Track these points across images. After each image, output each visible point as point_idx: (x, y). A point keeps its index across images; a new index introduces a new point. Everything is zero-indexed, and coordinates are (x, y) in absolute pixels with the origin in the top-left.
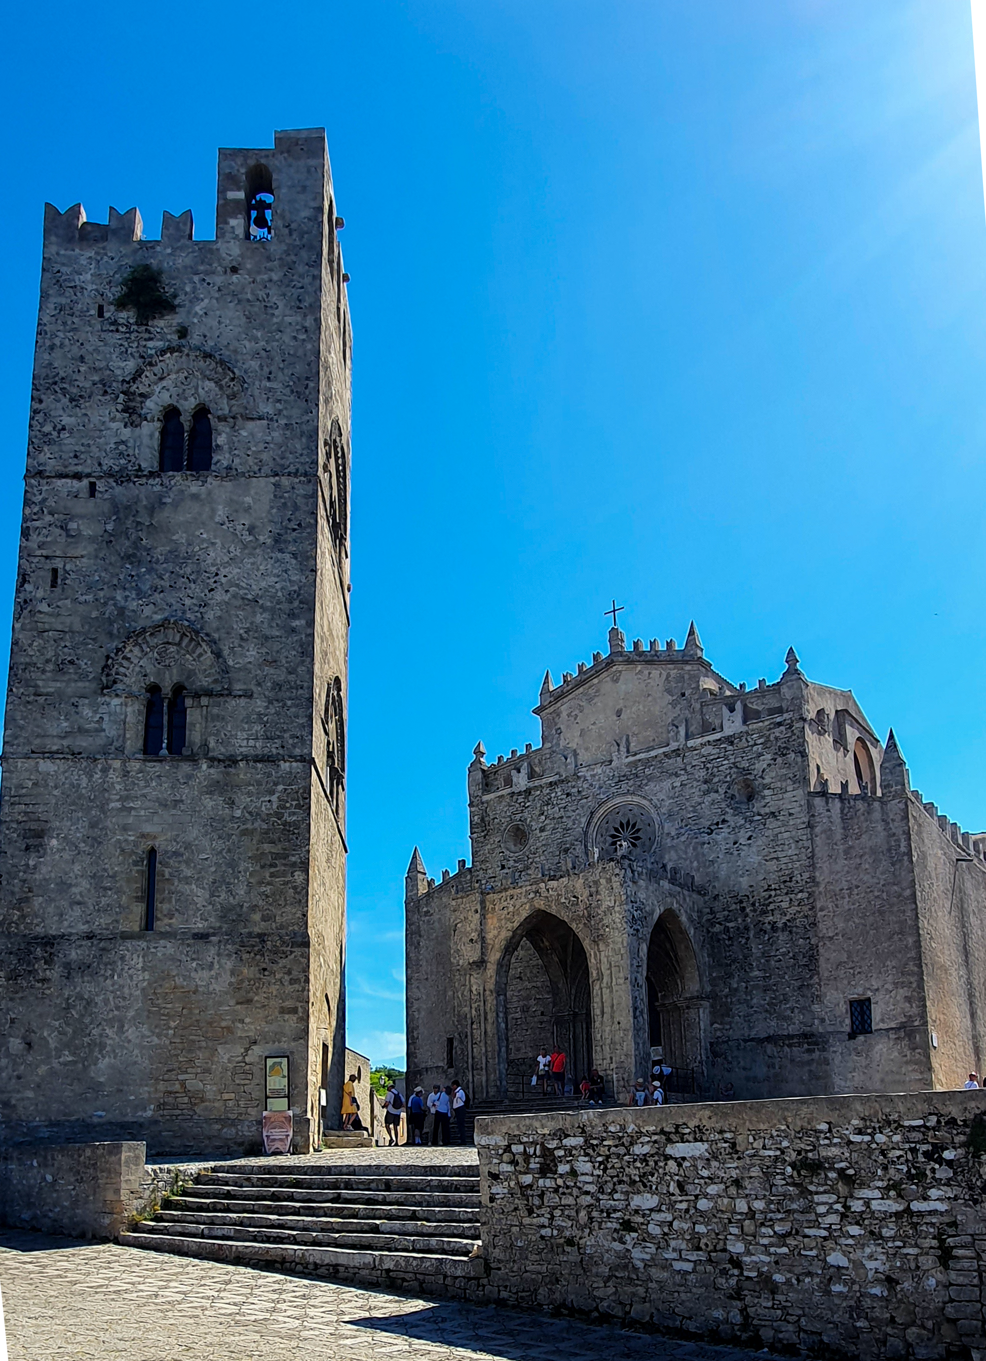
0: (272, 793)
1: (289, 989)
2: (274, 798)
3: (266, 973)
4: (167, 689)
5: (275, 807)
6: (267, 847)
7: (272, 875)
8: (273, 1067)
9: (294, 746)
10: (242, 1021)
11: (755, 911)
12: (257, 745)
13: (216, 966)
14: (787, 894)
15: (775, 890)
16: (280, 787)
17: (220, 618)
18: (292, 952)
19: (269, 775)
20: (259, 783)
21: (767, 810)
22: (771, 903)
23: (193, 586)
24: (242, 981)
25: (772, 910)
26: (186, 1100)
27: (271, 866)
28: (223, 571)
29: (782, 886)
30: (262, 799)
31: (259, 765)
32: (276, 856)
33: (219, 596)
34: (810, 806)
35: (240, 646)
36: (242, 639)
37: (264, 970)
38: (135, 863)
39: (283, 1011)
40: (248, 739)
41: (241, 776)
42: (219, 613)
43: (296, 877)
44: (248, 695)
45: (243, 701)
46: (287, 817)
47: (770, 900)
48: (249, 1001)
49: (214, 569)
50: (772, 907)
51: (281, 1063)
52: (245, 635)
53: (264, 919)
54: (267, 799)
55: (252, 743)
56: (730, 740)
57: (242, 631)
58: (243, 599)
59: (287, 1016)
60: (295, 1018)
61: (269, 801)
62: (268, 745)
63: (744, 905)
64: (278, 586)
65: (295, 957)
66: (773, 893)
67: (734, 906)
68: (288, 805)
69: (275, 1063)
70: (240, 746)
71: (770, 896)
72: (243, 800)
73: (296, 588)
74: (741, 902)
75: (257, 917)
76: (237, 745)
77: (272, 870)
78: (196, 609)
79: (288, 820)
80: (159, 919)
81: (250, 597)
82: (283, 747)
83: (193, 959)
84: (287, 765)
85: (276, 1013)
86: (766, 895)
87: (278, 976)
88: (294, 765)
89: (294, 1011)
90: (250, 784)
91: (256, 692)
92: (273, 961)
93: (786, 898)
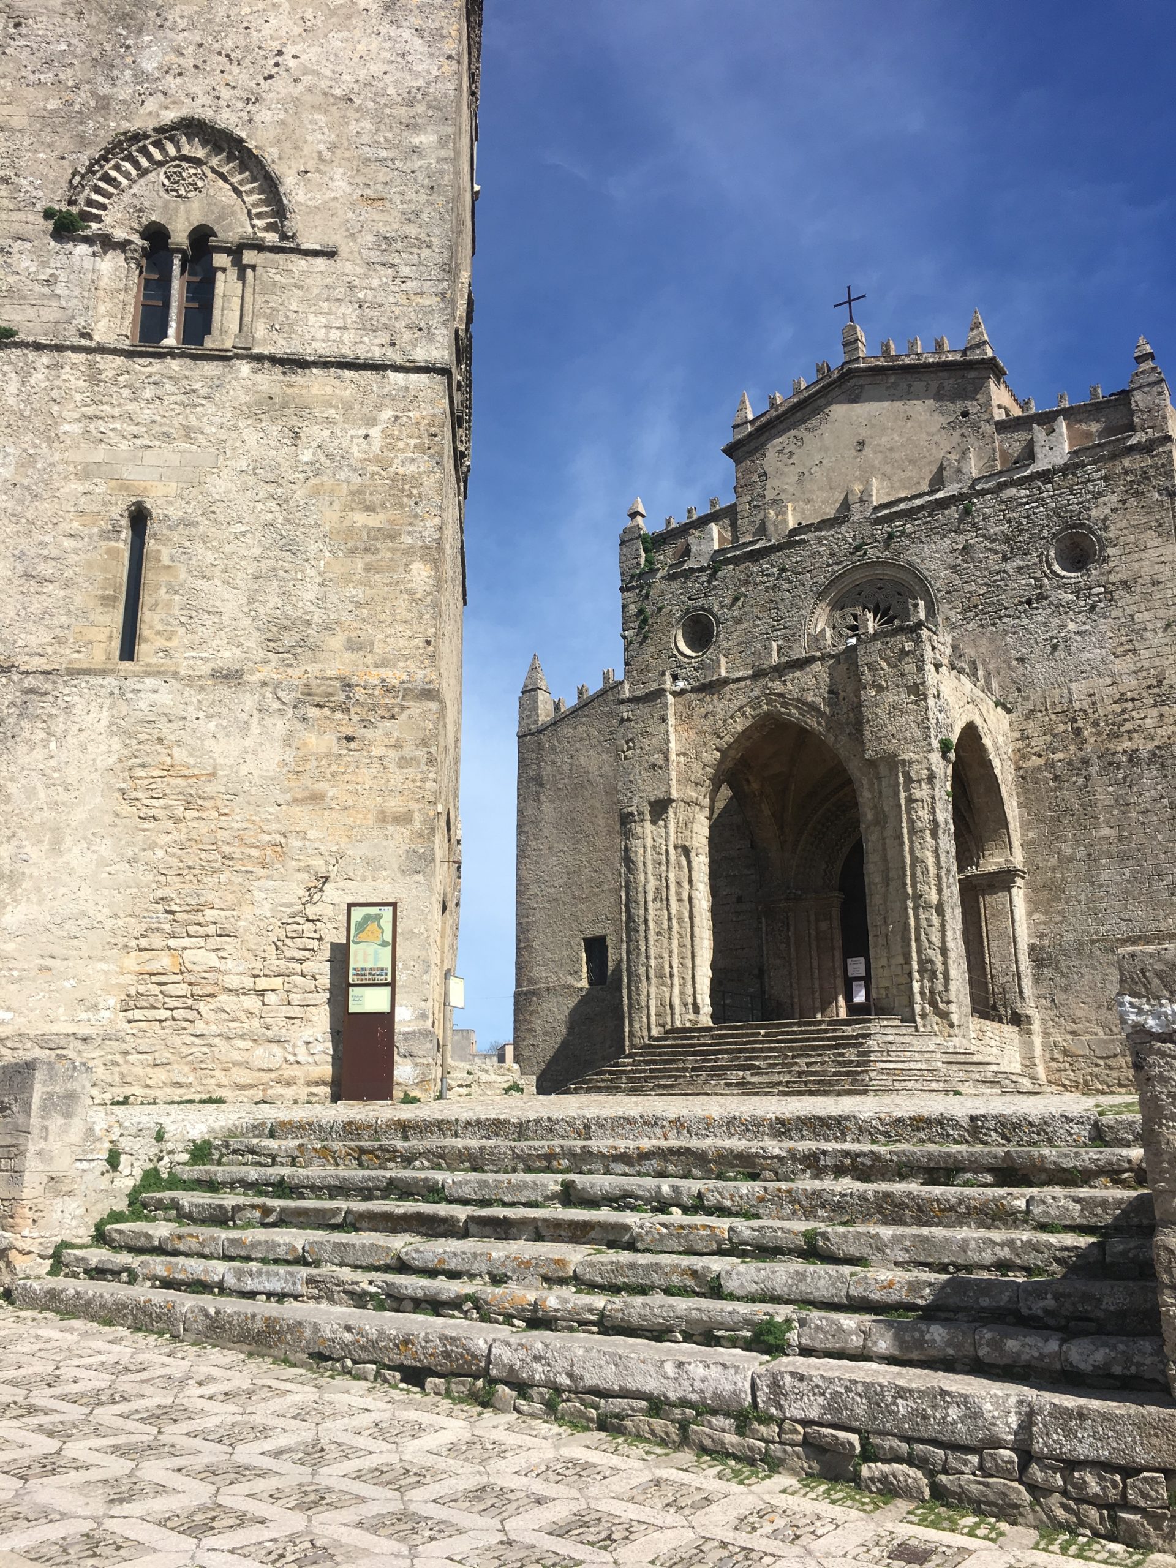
0: (372, 422)
1: (397, 777)
2: (375, 432)
3: (353, 745)
4: (180, 235)
5: (376, 447)
6: (361, 519)
7: (368, 568)
8: (362, 925)
9: (414, 344)
10: (303, 834)
11: (1099, 734)
12: (346, 338)
13: (255, 729)
14: (1155, 706)
15: (1133, 700)
16: (387, 414)
17: (282, 123)
18: (403, 709)
19: (367, 390)
20: (347, 406)
21: (1113, 579)
22: (1125, 720)
23: (235, 69)
24: (304, 760)
25: (1129, 732)
26: (183, 989)
27: (367, 551)
28: (290, 50)
29: (1145, 694)
30: (352, 432)
31: (348, 374)
32: (376, 533)
33: (281, 87)
35: (319, 171)
36: (321, 159)
37: (349, 739)
38: (104, 535)
39: (383, 818)
40: (328, 328)
41: (315, 391)
42: (282, 115)
43: (414, 572)
44: (330, 254)
45: (320, 263)
46: (396, 467)
47: (1126, 716)
48: (316, 798)
49: (276, 45)
50: (1128, 726)
51: (378, 917)
52: (327, 155)
53: (354, 646)
54: (363, 432)
55: (334, 334)
57: (322, 147)
58: (325, 94)
59: (391, 828)
60: (406, 831)
61: (366, 437)
62: (366, 339)
63: (1080, 724)
64: (388, 79)
65: (410, 717)
66: (1129, 705)
67: (1062, 727)
68: (401, 445)
69: (367, 918)
70: (313, 339)
71: (1124, 711)
72: (316, 433)
73: (420, 83)
74: (1074, 720)
75: (336, 642)
76: (308, 337)
77: (369, 558)
78: (240, 105)
79: (401, 471)
80: (146, 640)
81: (338, 92)
82: (393, 344)
83: (209, 717)
84: (401, 375)
85: (370, 821)
86: (1117, 708)
87: (376, 752)
88: (413, 377)
89: (404, 819)
90: (331, 406)
91: (345, 248)
92: (366, 723)
93: (1155, 712)
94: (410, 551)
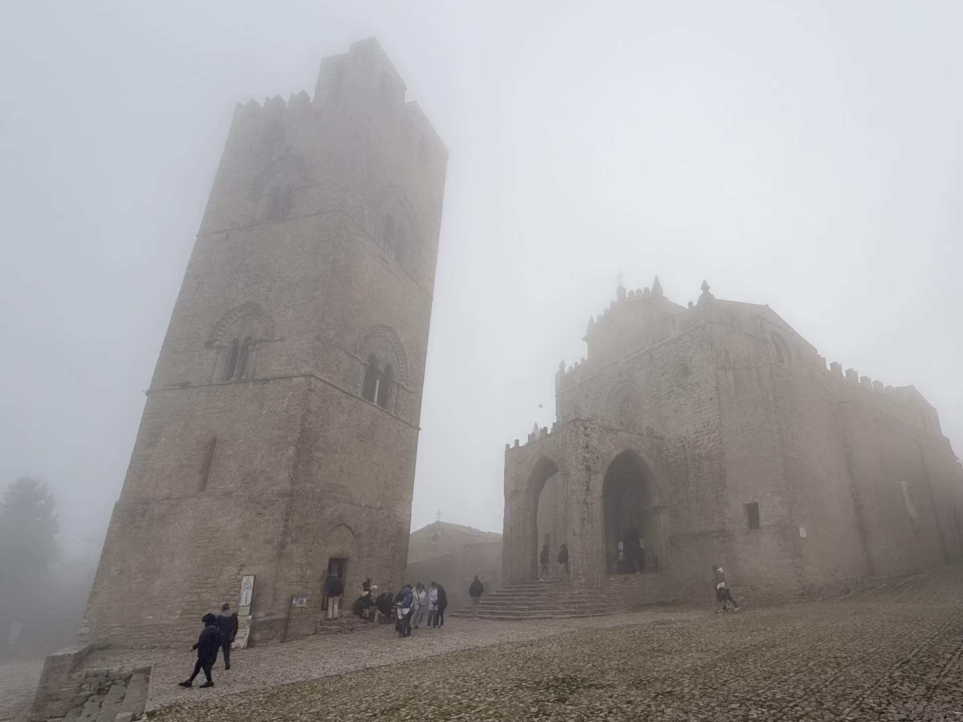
1: (271, 527)
4: (242, 341)
5: (285, 407)
6: (276, 433)
7: (276, 450)
9: (302, 367)
11: (690, 447)
12: (282, 368)
14: (706, 434)
15: (700, 432)
16: (290, 394)
18: (277, 501)
19: (286, 386)
20: (279, 393)
22: (698, 441)
24: (245, 523)
25: (699, 446)
27: (276, 444)
29: (704, 430)
30: (279, 402)
31: (281, 381)
33: (278, 284)
37: (259, 514)
40: (278, 366)
41: (270, 389)
42: (276, 294)
45: (279, 343)
47: (698, 439)
50: (699, 443)
53: (268, 479)
54: (282, 401)
59: (267, 546)
60: (271, 547)
62: (288, 368)
63: (684, 443)
66: (699, 434)
67: (679, 445)
70: (273, 371)
71: (697, 437)
72: (268, 403)
74: (682, 442)
76: (271, 370)
80: (209, 484)
82: (296, 368)
83: (220, 509)
84: (297, 378)
85: (261, 544)
86: (695, 436)
87: (266, 518)
88: (300, 379)
89: (272, 542)
90: (274, 393)
91: (287, 336)
92: (265, 508)
93: (706, 437)
94: (289, 443)
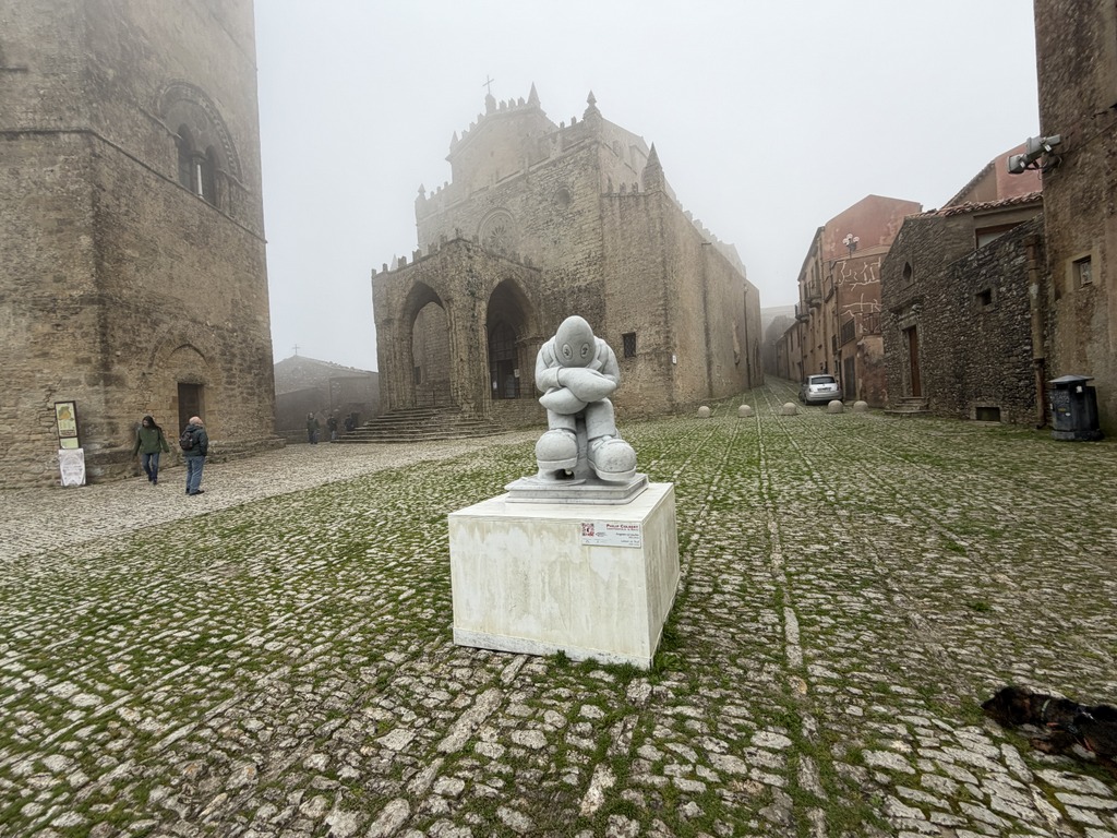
0: (54, 163)
1: (81, 342)
2: (56, 168)
3: (59, 328)
5: (57, 177)
6: (53, 215)
7: (59, 240)
8: (61, 411)
9: (72, 118)
10: (41, 371)
11: (569, 279)
12: (36, 117)
13: (12, 323)
14: (587, 266)
15: (580, 264)
16: (62, 158)
18: (81, 309)
19: (50, 145)
21: (575, 210)
22: (577, 273)
24: (37, 337)
25: (578, 278)
27: (58, 231)
29: (584, 261)
31: (39, 137)
32: (61, 222)
34: (601, 204)
35: (13, 21)
37: (58, 325)
39: (79, 361)
40: (27, 112)
41: (23, 148)
44: (24, 70)
45: (19, 76)
46: (69, 186)
47: (577, 271)
48: (45, 354)
51: (68, 408)
53: (58, 280)
55: (30, 116)
56: (554, 164)
57: (13, 7)
60: (88, 367)
61: (52, 171)
66: (579, 266)
67: (557, 277)
68: (70, 174)
69: (63, 408)
70: (20, 119)
71: (577, 269)
74: (561, 274)
75: (49, 278)
77: (59, 235)
79: (71, 188)
82: (61, 119)
84: (66, 135)
85: (71, 363)
87: (70, 331)
88: (73, 135)
89: (87, 361)
90: (32, 155)
91: (32, 65)
92: (64, 318)
93: (587, 269)
94: (79, 230)
